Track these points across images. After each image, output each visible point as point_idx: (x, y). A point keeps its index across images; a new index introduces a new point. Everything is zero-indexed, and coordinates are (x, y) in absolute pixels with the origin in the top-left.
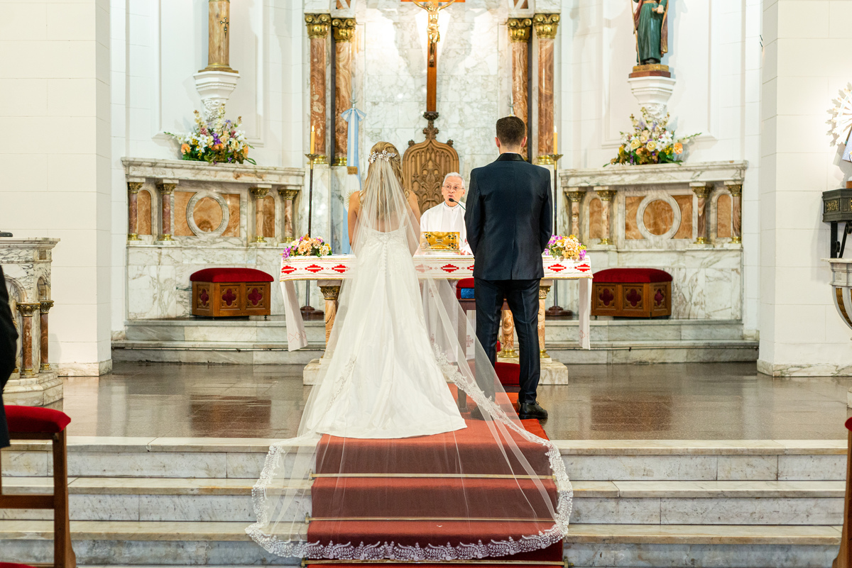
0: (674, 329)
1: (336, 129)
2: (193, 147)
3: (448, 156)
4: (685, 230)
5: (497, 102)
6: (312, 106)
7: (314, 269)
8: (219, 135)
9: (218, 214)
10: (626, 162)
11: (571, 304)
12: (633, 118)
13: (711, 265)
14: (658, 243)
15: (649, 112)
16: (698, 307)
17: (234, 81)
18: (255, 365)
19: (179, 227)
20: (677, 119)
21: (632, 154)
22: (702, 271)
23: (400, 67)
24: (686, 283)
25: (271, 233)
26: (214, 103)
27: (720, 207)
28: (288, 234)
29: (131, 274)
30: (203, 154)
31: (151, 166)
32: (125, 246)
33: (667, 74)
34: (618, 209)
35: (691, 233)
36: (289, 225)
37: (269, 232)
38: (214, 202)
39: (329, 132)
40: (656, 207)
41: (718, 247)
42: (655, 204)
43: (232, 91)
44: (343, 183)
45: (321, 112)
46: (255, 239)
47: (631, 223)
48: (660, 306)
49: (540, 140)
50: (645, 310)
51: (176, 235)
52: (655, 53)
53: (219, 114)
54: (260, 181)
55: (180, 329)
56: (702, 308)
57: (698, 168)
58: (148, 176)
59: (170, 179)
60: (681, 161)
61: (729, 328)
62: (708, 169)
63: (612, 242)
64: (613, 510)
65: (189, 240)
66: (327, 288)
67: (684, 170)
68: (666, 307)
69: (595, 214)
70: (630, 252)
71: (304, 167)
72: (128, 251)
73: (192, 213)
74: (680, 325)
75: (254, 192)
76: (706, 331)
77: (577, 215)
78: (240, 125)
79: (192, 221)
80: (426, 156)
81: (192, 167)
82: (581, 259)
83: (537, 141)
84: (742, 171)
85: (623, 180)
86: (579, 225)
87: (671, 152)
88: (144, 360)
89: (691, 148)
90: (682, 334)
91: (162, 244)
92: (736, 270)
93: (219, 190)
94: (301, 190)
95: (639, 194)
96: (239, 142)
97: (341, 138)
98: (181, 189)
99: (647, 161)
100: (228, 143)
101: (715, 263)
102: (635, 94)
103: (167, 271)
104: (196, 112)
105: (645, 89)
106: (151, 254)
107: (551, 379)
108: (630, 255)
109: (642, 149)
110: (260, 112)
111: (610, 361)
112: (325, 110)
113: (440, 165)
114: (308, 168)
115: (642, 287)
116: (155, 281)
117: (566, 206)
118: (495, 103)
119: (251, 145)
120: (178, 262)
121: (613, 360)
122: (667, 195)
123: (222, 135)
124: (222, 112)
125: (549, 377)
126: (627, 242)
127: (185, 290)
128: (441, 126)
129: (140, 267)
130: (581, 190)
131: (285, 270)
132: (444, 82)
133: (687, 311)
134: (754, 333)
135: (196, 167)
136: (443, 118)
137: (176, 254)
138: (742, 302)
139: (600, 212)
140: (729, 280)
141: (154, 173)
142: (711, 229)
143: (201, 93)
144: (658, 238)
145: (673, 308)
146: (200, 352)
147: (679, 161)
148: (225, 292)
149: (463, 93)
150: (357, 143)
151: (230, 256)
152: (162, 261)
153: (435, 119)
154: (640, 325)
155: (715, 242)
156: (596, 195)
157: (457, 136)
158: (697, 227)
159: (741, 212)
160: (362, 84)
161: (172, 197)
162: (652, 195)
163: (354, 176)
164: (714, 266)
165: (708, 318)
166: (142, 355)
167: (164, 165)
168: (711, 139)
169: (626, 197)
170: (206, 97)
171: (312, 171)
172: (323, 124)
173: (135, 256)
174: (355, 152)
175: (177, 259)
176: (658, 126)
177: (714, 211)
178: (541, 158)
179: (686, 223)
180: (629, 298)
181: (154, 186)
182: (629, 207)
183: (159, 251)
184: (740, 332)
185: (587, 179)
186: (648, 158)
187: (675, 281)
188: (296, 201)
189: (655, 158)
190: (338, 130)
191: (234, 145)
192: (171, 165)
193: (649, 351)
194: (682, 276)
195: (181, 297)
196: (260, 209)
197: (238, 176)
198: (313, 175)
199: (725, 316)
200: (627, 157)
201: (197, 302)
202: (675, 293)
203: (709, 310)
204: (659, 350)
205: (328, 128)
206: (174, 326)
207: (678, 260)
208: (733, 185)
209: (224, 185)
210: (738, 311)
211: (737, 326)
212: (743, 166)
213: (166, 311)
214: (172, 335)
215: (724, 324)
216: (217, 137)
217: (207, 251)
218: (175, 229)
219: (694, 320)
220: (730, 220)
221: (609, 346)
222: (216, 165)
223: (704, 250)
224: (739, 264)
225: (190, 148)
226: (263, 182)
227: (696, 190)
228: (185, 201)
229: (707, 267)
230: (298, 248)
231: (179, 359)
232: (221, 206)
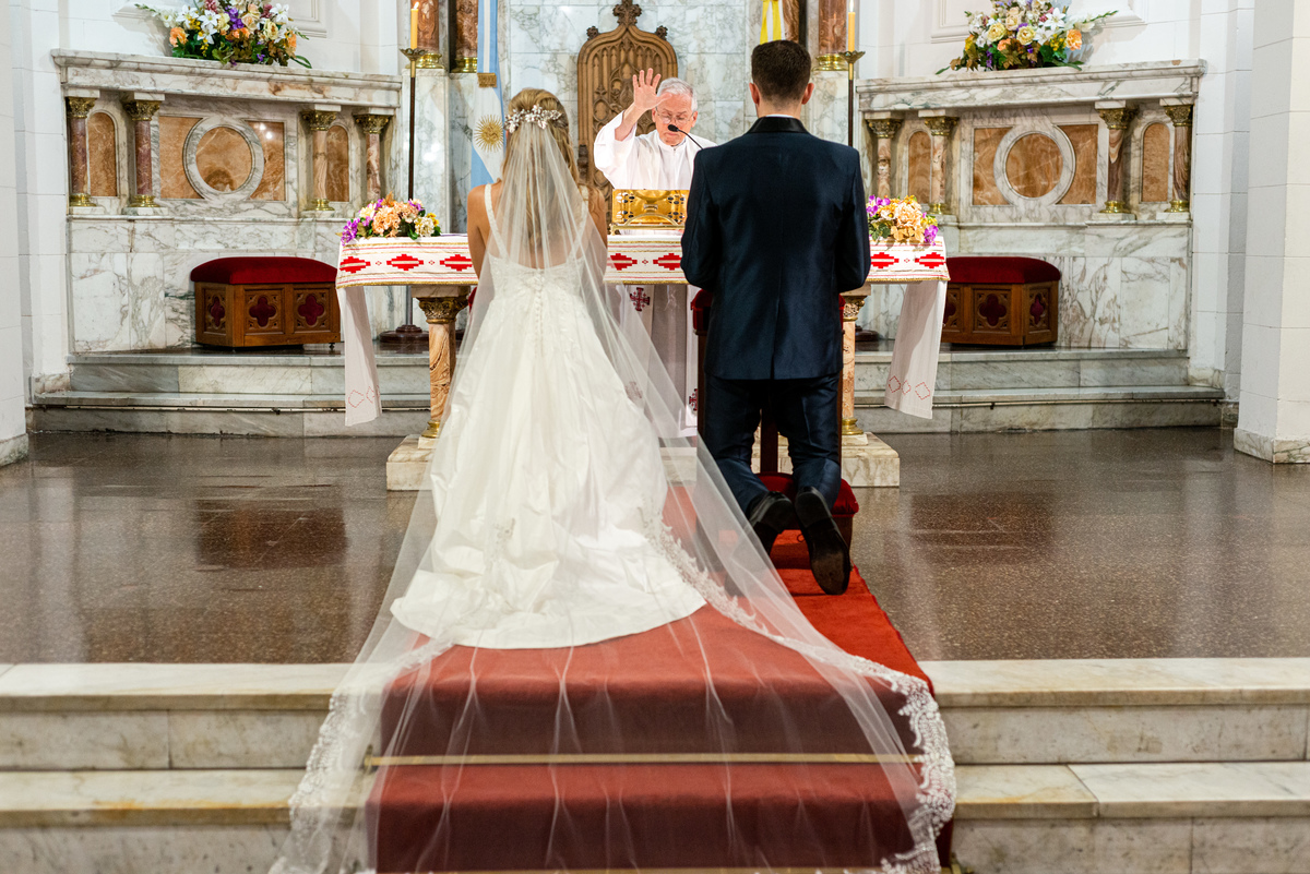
0: (1068, 368)
1: (458, 5)
2: (192, 33)
3: (657, 55)
4: (1083, 187)
7: (405, 262)
8: (241, 12)
9: (243, 158)
10: (979, 67)
11: (876, 319)
13: (1133, 250)
14: (1033, 211)
16: (1107, 326)
18: (308, 437)
19: (170, 181)
21: (991, 51)
22: (1116, 261)
24: (1086, 283)
25: (343, 194)
27: (1148, 147)
28: (372, 194)
29: (77, 269)
30: (211, 47)
31: (111, 68)
32: (65, 217)
34: (961, 150)
35: (1094, 194)
36: (374, 179)
37: (338, 191)
38: (235, 137)
39: (444, 10)
40: (1029, 147)
41: (1144, 218)
42: (1029, 142)
44: (470, 103)
46: (312, 204)
47: (983, 176)
48: (1038, 326)
49: (822, 27)
50: (1014, 332)
51: (165, 196)
54: (318, 98)
55: (171, 371)
56: (1114, 329)
57: (1112, 75)
58: (104, 85)
59: (148, 92)
60: (1081, 63)
61: (1163, 364)
62: (1131, 77)
63: (949, 209)
64: (1082, 845)
65: (188, 206)
66: (432, 300)
67: (1085, 79)
68: (1048, 327)
69: (920, 160)
70: (982, 227)
71: (400, 74)
72: (69, 227)
73: (194, 156)
74: (1079, 360)
75: (310, 118)
76: (1124, 370)
77: (888, 161)
79: (194, 170)
80: (618, 56)
81: (189, 70)
82: (927, 243)
83: (817, 29)
84: (1195, 80)
85: (972, 97)
86: (891, 179)
87: (1061, 45)
88: (102, 428)
89: (1096, 38)
90: (1082, 376)
91: (135, 213)
92: (1180, 260)
93: (244, 115)
94: (395, 116)
95: (999, 124)
96: (279, 26)
97: (466, 22)
98: (171, 111)
99: (1018, 62)
100: (258, 26)
101: (1139, 247)
103: (146, 264)
106: (114, 232)
107: (868, 475)
108: (982, 234)
109: (1008, 42)
111: (956, 428)
114: (407, 75)
115: (1009, 290)
116: (125, 282)
117: (868, 146)
119: (301, 32)
120: (167, 247)
121: (961, 426)
122: (1050, 125)
123: (247, 11)
125: (862, 471)
126: (975, 209)
127: (181, 298)
128: (645, 1)
129: (94, 257)
130: (894, 117)
131: (347, 265)
133: (1086, 335)
134: (1208, 373)
135: (198, 70)
137: (164, 232)
138: (1188, 319)
139: (927, 157)
140: (1166, 278)
141: (116, 80)
142: (1132, 187)
144: (1032, 203)
145: (1061, 329)
146: (205, 415)
147: (1076, 63)
148: (254, 301)
150: (495, 30)
151: (267, 235)
152: (137, 244)
154: (1009, 361)
155: (1138, 209)
156: (923, 126)
157: (674, 19)
158: (1106, 183)
159: (1189, 155)
161: (154, 126)
162: (1023, 126)
163: (490, 90)
164: (1138, 253)
165: (1126, 347)
166: (98, 420)
167: (135, 65)
168: (1135, 23)
169: (975, 129)
171: (413, 80)
173: (84, 236)
174: (491, 47)
175: (164, 241)
177: (1137, 153)
178: (824, 60)
179: (1085, 176)
180: (984, 310)
181: (120, 105)
182: (981, 147)
183: (129, 226)
184: (1184, 372)
185: (907, 96)
186: (1019, 56)
187: (1065, 280)
188: (388, 135)
189: (1032, 57)
190: (462, 7)
191: (269, 30)
192: (148, 66)
193: (1025, 408)
194: (1077, 271)
195: (175, 310)
196: (320, 151)
197: (278, 89)
198: (416, 89)
199: (1157, 343)
200: (982, 57)
201: (204, 319)
202: (1065, 301)
203: (1126, 332)
204: (1044, 408)
205: (442, 4)
206: (161, 365)
207: (1070, 242)
208: (1177, 106)
209: (252, 106)
210: (1180, 335)
211: (1178, 361)
212: (1196, 70)
213: (147, 337)
214: (156, 381)
215: (1156, 358)
216: (237, 14)
217: (224, 226)
218: (161, 186)
219: (1102, 351)
220: (1168, 169)
221: (956, 401)
222: (235, 67)
223: (1120, 225)
224: (1184, 248)
225: (187, 35)
226: (325, 101)
227: (1106, 115)
228: (180, 134)
229: (1125, 256)
230: (372, 221)
231: (167, 427)
232: (249, 144)
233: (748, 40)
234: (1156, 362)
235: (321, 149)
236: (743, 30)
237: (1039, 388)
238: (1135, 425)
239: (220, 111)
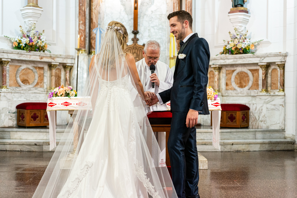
0: (253, 134)
2: (19, 43)
4: (255, 85)
5: (166, 26)
6: (79, 26)
7: (66, 104)
8: (32, 38)
9: (32, 76)
10: (227, 54)
11: (200, 120)
12: (230, 33)
13: (269, 102)
14: (242, 92)
15: (238, 30)
16: (263, 123)
17: (40, 12)
18: (44, 152)
19: (12, 82)
20: (251, 33)
21: (230, 50)
22: (265, 105)
23: (121, 10)
24: (257, 111)
26: (30, 22)
27: (273, 75)
30: (24, 47)
33: (247, 12)
34: (223, 76)
35: (258, 88)
36: (68, 82)
37: (58, 85)
38: (30, 71)
39: (87, 39)
40: (241, 75)
41: (272, 94)
42: (240, 74)
43: (39, 17)
45: (83, 29)
46: (51, 88)
47: (229, 82)
48: (244, 122)
50: (238, 124)
51: (10, 86)
52: (241, 2)
53: (32, 28)
54: (53, 61)
55: (8, 133)
56: (264, 123)
57: (263, 56)
59: (6, 59)
60: (254, 53)
61: (278, 133)
62: (268, 56)
63: (219, 91)
65: (17, 89)
67: (256, 57)
68: (247, 123)
69: (212, 78)
70: (228, 96)
71: (75, 55)
73: (19, 76)
74: (255, 132)
75: (50, 66)
76: (268, 134)
78: (43, 34)
79: (19, 80)
80: (133, 51)
81: (17, 53)
82: (215, 100)
84: (285, 57)
85: (225, 62)
87: (249, 48)
89: (258, 47)
90: (257, 136)
91: (1, 90)
92: (282, 105)
93: (33, 65)
94: (73, 66)
95: (232, 69)
96: (43, 42)
97: (93, 42)
98: (13, 64)
99: (237, 53)
100: (37, 42)
101: (271, 101)
102: (231, 21)
103: (4, 104)
104: (20, 26)
105: (237, 19)
108: (228, 98)
109: (235, 47)
110: (54, 28)
111: (223, 150)
112: (85, 28)
113: (139, 55)
115: (236, 113)
118: (165, 27)
119: (49, 44)
120: (10, 99)
121: (224, 150)
122: (246, 69)
123: (34, 38)
124: (34, 27)
126: (226, 91)
127: (13, 113)
128: (140, 37)
131: (50, 105)
132: (141, 17)
133: (257, 125)
134: (291, 136)
135: (20, 53)
136: (141, 34)
137: (9, 96)
138: (285, 121)
139: (214, 77)
140: (278, 110)
142: (268, 85)
143: (24, 18)
144: (242, 89)
145: (250, 123)
146: (16, 146)
147: (253, 53)
148: (32, 114)
149: (150, 22)
150: (100, 43)
151: (38, 97)
152: (1, 99)
153: (137, 34)
154: (236, 132)
155: (270, 91)
156: (213, 69)
158: (261, 84)
159: (284, 77)
160: (104, 18)
161: (8, 67)
162: (239, 69)
164: (271, 103)
165: (268, 128)
167: (3, 51)
168: (268, 43)
169: (226, 70)
170: (27, 20)
171: (78, 57)
172: (84, 35)
174: (99, 48)
176: (242, 36)
177: (270, 76)
179: (256, 83)
180: (229, 118)
182: (228, 75)
184: (284, 135)
186: (238, 51)
187: (251, 110)
189: (241, 51)
190: (92, 38)
191: (40, 43)
192: (6, 52)
193: (241, 145)
194: (254, 108)
195: (11, 116)
196: (53, 74)
197: (42, 58)
198: (79, 59)
199: (277, 127)
200: (228, 51)
201: (19, 119)
202: (251, 116)
203: (268, 124)
204: (247, 145)
205: (87, 37)
206: (5, 131)
207: (252, 100)
208: (280, 64)
209: (35, 63)
210: (283, 125)
211: (282, 132)
212: (285, 55)
213: (3, 124)
214: (4, 136)
215: (276, 131)
216: (31, 39)
217: (26, 94)
218: (9, 83)
219: (261, 129)
220: (278, 80)
221: (222, 143)
222: (30, 52)
223: (265, 95)
224: (283, 102)
225: (18, 44)
226: (55, 61)
227: (261, 66)
228: (15, 70)
229: (267, 104)
230: (57, 92)
231: (6, 148)
232: (34, 73)
233: (166, 47)
234: (276, 132)
235: (54, 74)
236: (165, 44)
237: (245, 139)
238: (271, 150)
239: (26, 64)
